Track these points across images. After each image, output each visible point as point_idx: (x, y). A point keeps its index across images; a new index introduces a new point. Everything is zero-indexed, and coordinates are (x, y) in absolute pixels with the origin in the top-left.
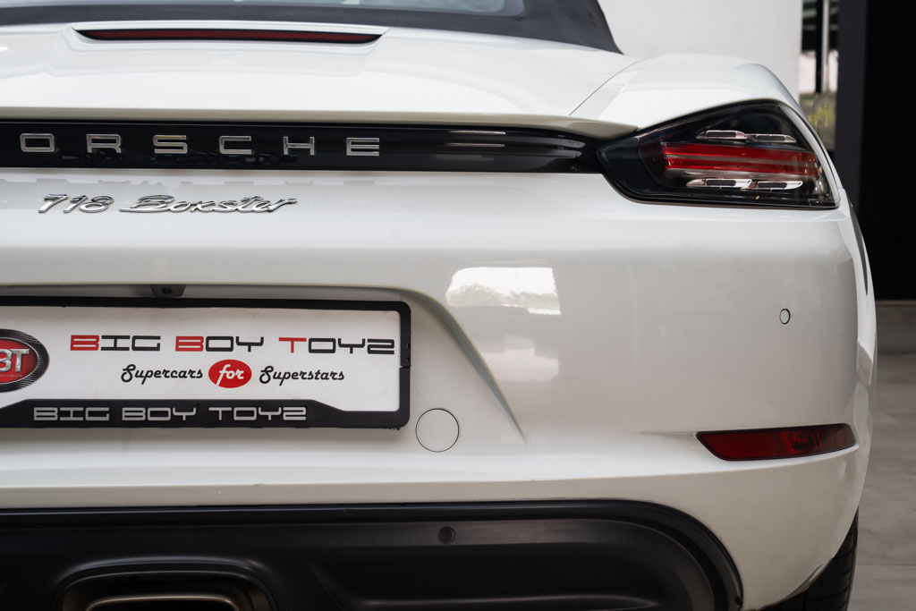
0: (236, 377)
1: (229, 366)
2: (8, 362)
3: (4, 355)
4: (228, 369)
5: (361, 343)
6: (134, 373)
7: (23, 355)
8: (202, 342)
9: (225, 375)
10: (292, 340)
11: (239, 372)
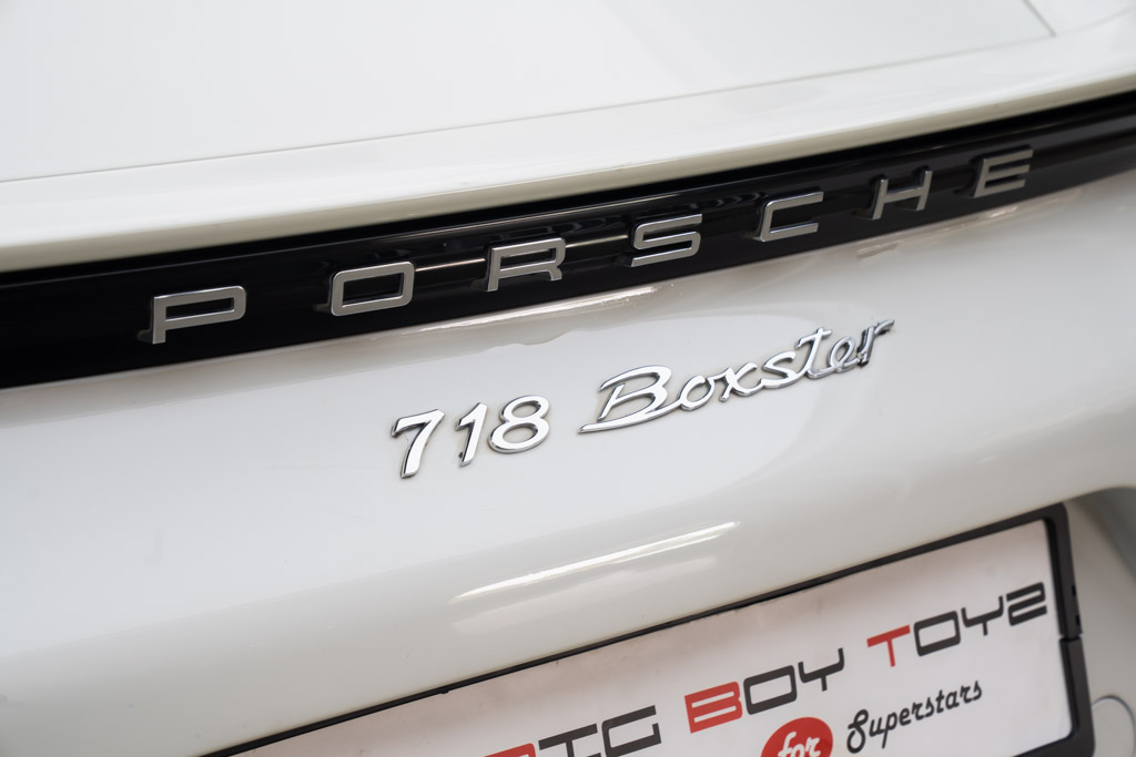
1: (792, 735)
4: (792, 744)
8: (737, 694)
10: (888, 637)
11: (812, 742)
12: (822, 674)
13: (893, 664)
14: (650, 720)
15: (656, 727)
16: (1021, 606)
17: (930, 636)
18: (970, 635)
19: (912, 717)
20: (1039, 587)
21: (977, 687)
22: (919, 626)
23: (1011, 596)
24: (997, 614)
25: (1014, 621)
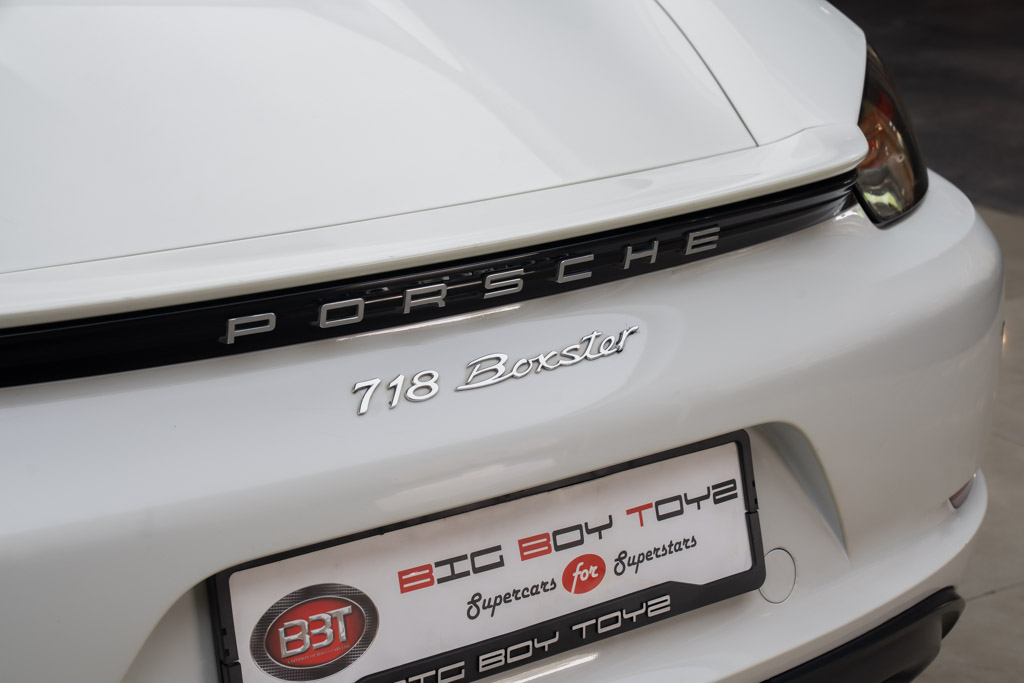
0: (590, 575)
1: (582, 564)
2: (329, 631)
3: (321, 622)
4: (581, 569)
5: (706, 493)
6: (480, 604)
7: (345, 616)
8: (549, 540)
9: (579, 576)
10: (639, 510)
11: (593, 569)
12: (599, 530)
13: (642, 525)
14: (498, 553)
15: (501, 557)
16: (721, 493)
17: (664, 509)
18: (690, 509)
19: (653, 556)
20: (733, 481)
21: (693, 539)
22: (658, 503)
23: (714, 487)
24: (706, 497)
25: (717, 502)
